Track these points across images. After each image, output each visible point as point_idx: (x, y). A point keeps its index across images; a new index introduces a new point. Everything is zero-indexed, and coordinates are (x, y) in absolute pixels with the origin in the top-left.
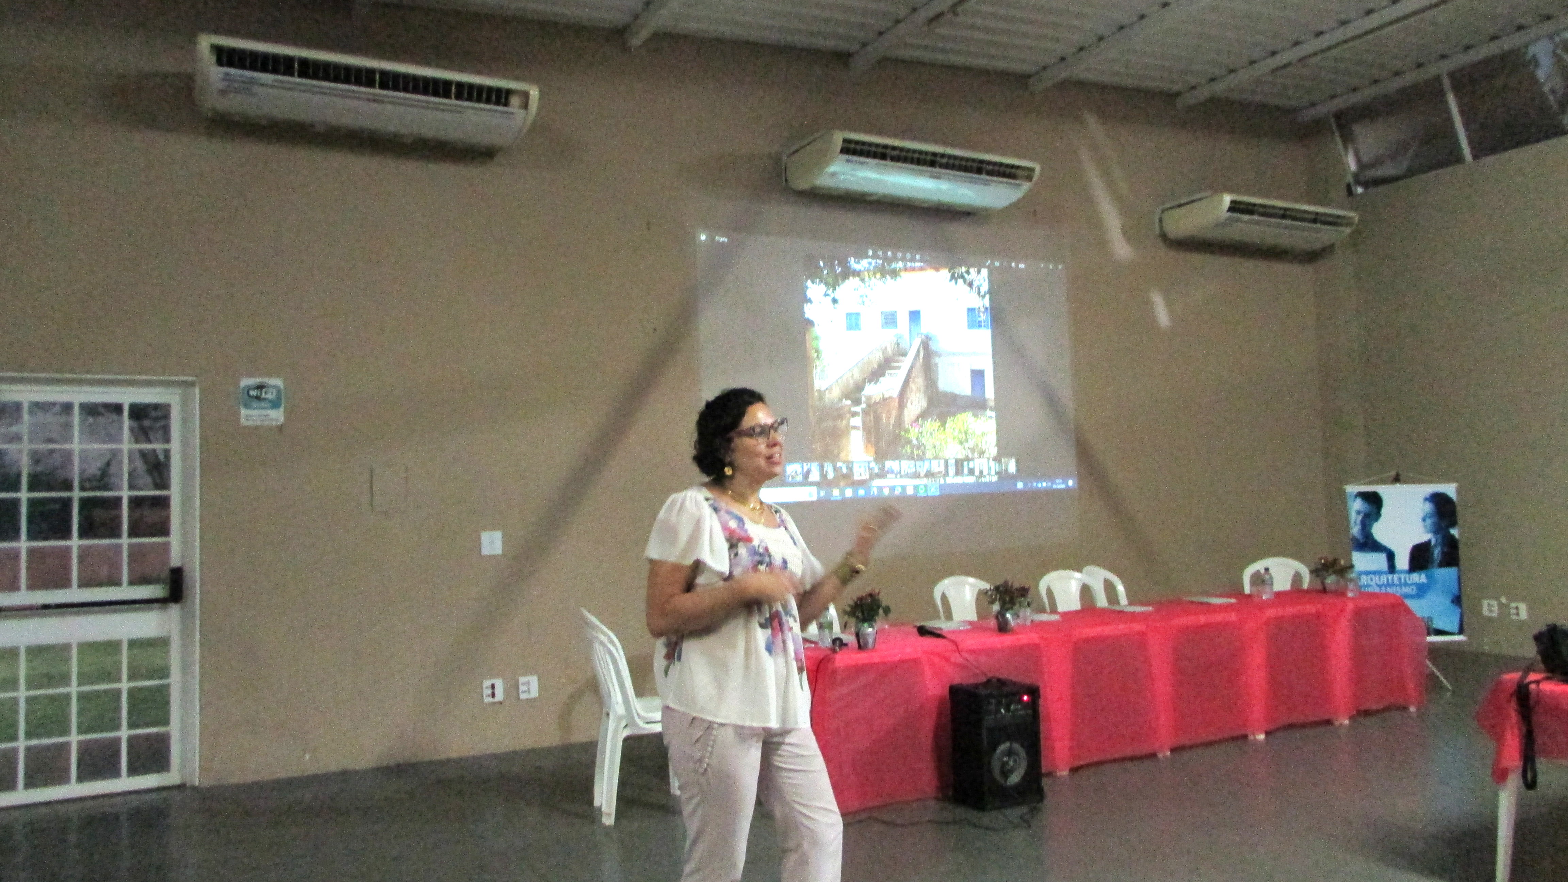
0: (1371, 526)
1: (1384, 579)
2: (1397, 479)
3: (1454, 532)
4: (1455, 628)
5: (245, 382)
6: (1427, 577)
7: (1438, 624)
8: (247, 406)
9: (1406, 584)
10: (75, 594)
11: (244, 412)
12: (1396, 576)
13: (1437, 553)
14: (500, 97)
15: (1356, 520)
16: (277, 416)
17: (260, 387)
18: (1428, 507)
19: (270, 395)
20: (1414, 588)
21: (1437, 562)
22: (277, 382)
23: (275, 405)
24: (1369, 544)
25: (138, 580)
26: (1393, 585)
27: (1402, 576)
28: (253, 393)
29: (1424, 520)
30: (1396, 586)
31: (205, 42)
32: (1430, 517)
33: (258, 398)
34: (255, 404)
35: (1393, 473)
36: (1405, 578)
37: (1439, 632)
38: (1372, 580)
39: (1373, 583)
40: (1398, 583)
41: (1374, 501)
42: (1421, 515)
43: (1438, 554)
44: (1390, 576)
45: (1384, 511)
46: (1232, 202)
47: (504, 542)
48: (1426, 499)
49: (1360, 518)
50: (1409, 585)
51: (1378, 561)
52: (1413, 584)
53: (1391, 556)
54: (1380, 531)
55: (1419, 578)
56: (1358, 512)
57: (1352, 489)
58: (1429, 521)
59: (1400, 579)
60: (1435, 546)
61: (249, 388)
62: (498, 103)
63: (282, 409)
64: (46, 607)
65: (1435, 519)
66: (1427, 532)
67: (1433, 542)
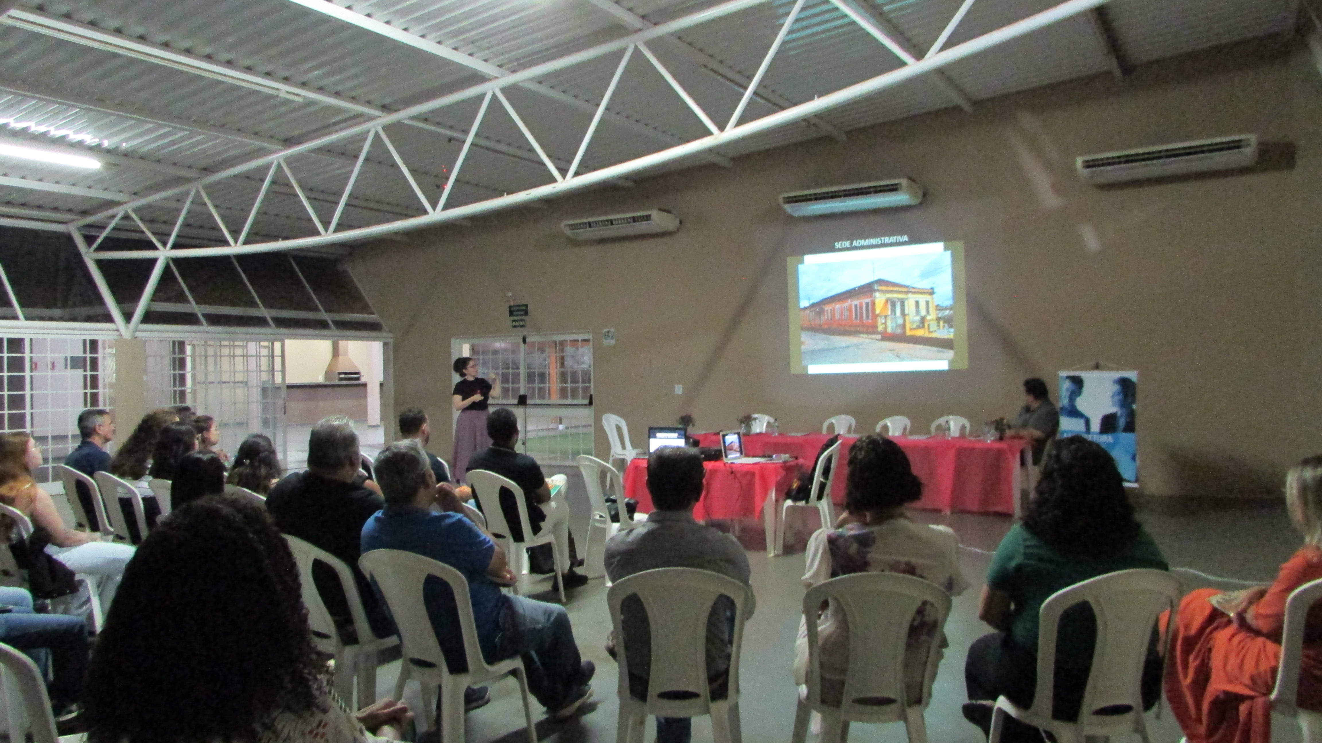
0: (1075, 400)
2: (1097, 367)
3: (1134, 406)
4: (1133, 479)
5: (605, 330)
8: (605, 338)
10: (569, 401)
11: (604, 341)
13: (1122, 422)
14: (648, 218)
15: (1066, 395)
16: (613, 342)
17: (608, 332)
18: (1116, 388)
19: (611, 335)
21: (1121, 429)
22: (613, 330)
23: (612, 337)
24: (1074, 413)
25: (583, 398)
28: (607, 334)
29: (1113, 397)
31: (563, 224)
32: (1117, 396)
33: (608, 336)
34: (607, 338)
35: (1094, 363)
41: (1078, 382)
42: (1111, 394)
45: (1085, 389)
46: (1084, 162)
47: (683, 388)
48: (1116, 383)
49: (1069, 393)
53: (1087, 422)
54: (1081, 404)
56: (1067, 390)
57: (1063, 374)
58: (1116, 398)
60: (1121, 416)
61: (605, 333)
62: (648, 220)
63: (614, 339)
64: (560, 405)
65: (1121, 397)
66: (1113, 406)
67: (1119, 414)
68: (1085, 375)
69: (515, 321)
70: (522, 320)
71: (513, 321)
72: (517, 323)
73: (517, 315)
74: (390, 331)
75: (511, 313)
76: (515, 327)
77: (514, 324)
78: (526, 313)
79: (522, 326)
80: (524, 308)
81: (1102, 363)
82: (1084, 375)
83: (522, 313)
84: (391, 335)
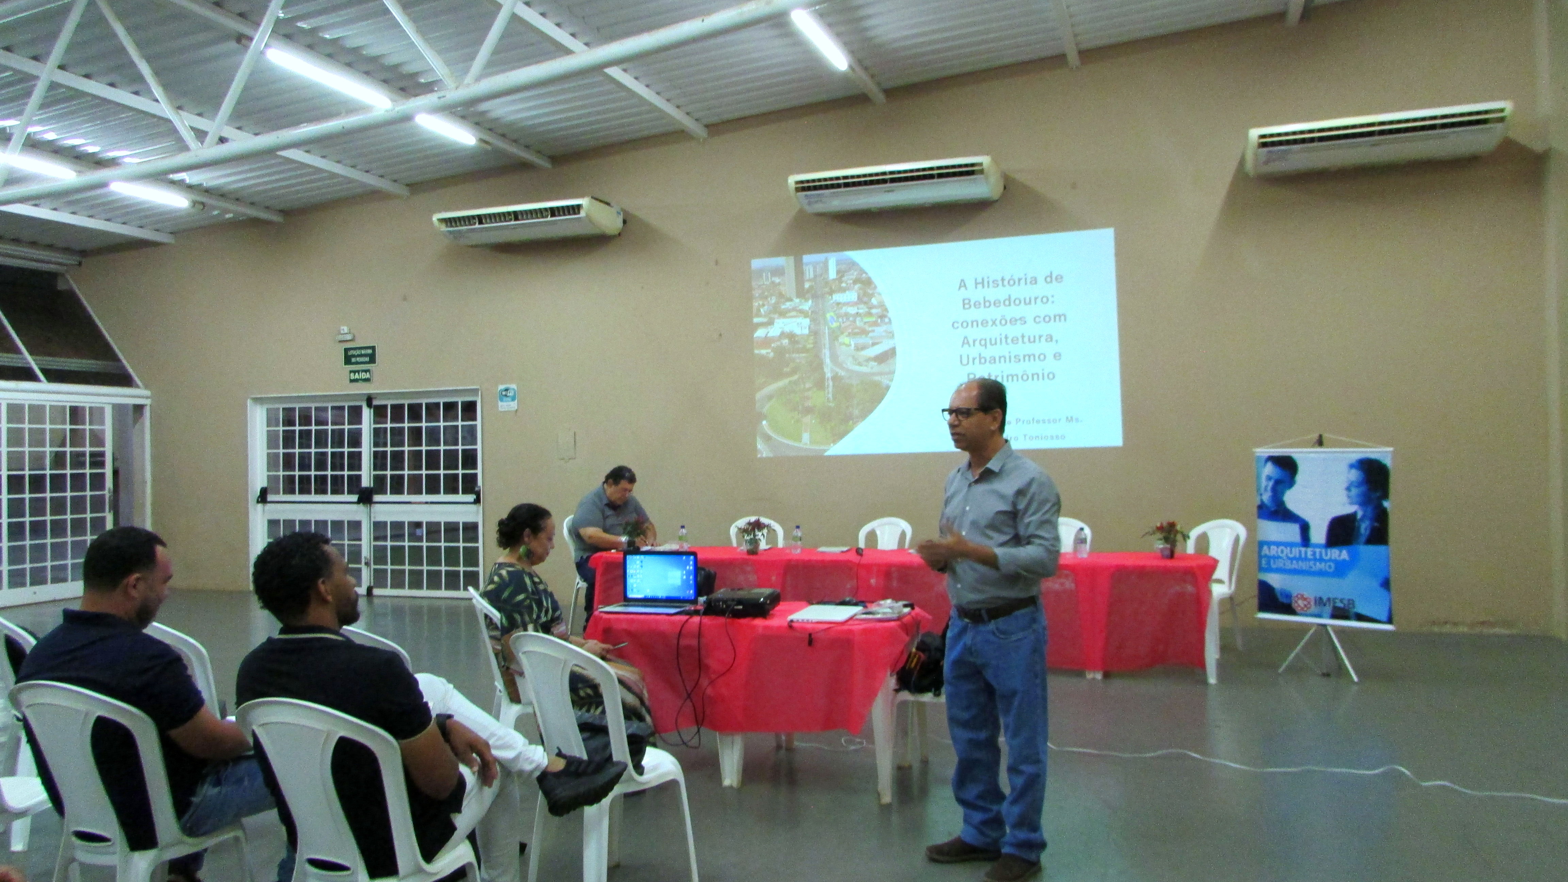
0: (1283, 493)
1: (1296, 551)
2: (1320, 442)
3: (1386, 504)
4: (1382, 615)
5: (502, 387)
6: (1349, 553)
7: (1360, 609)
8: (502, 400)
9: (1321, 560)
10: (442, 498)
11: (500, 404)
12: (1309, 551)
13: (1364, 528)
15: (1266, 487)
16: (514, 405)
17: (506, 390)
18: (1355, 475)
19: (511, 394)
20: (1333, 565)
21: (1363, 539)
22: (514, 386)
23: (513, 399)
24: (1280, 513)
25: (465, 492)
26: (1306, 559)
27: (1318, 550)
28: (504, 393)
29: (1348, 489)
30: (1310, 560)
32: (1357, 487)
33: (506, 396)
34: (505, 399)
35: (1315, 436)
36: (1321, 554)
37: (1360, 618)
38: (1282, 552)
39: (1283, 555)
40: (1312, 557)
41: (1288, 466)
42: (1345, 485)
43: (1366, 529)
44: (1303, 549)
45: (1299, 478)
48: (1352, 466)
49: (1271, 484)
50: (1326, 561)
51: (1291, 532)
52: (1330, 560)
53: (1305, 528)
54: (1292, 499)
55: (1341, 554)
56: (1269, 478)
58: (1354, 491)
59: (1314, 554)
60: (1363, 519)
61: (502, 391)
62: (575, 214)
63: (516, 401)
65: (1363, 489)
66: (1351, 503)
67: (1360, 514)
68: (1301, 455)
69: (355, 372)
70: (366, 371)
71: (351, 372)
72: (357, 376)
73: (357, 363)
74: (147, 387)
75: (348, 360)
76: (356, 381)
77: (352, 376)
78: (372, 359)
79: (367, 380)
80: (370, 351)
81: (1326, 436)
82: (1296, 453)
83: (367, 359)
84: (147, 393)
